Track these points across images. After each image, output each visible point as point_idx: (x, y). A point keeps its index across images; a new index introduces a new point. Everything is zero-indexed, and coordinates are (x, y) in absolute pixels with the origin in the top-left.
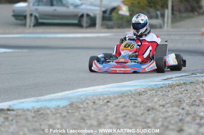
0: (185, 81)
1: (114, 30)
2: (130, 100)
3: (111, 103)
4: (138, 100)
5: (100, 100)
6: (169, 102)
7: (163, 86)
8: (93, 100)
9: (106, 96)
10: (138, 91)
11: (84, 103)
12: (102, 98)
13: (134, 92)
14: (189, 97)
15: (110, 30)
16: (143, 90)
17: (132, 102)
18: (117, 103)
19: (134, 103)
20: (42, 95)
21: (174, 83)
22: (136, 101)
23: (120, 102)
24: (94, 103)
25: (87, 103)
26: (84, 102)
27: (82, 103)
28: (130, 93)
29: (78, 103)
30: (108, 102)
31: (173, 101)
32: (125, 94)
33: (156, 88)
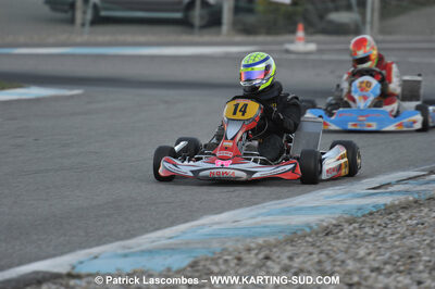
0: (416, 196)
2: (311, 254)
3: (274, 261)
4: (327, 254)
5: (249, 250)
6: (390, 258)
7: (374, 209)
8: (236, 254)
9: (261, 241)
10: (325, 224)
11: (221, 261)
12: (253, 245)
13: (315, 227)
15: (251, 39)
16: (334, 222)
17: (315, 257)
18: (286, 261)
19: (320, 262)
20: (133, 236)
21: (397, 202)
22: (323, 256)
23: (291, 258)
24: (239, 259)
25: (226, 261)
26: (219, 258)
27: (215, 261)
28: (308, 230)
29: (207, 259)
30: (267, 258)
31: (397, 257)
32: (299, 233)
33: (360, 215)
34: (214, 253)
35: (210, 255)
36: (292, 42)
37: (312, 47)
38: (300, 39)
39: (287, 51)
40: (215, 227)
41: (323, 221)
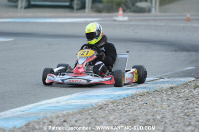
0: (148, 90)
1: (103, 14)
2: (87, 119)
3: (68, 123)
7: (126, 97)
9: (65, 113)
10: (100, 104)
12: (60, 115)
13: (94, 105)
14: (145, 114)
15: (99, 14)
16: (105, 103)
21: (138, 93)
23: (76, 121)
24: (51, 122)
25: (44, 123)
26: (41, 121)
27: (39, 123)
28: (90, 106)
29: (35, 122)
30: (65, 121)
32: (86, 108)
33: (118, 99)
34: (39, 119)
35: (37, 120)
36: (117, 16)
37: (126, 18)
38: (120, 15)
39: (115, 20)
41: (99, 102)
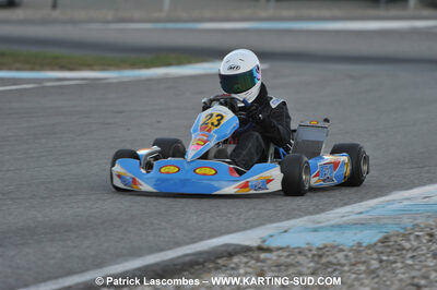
34: (405, 229)
35: (402, 231)
40: (405, 203)
